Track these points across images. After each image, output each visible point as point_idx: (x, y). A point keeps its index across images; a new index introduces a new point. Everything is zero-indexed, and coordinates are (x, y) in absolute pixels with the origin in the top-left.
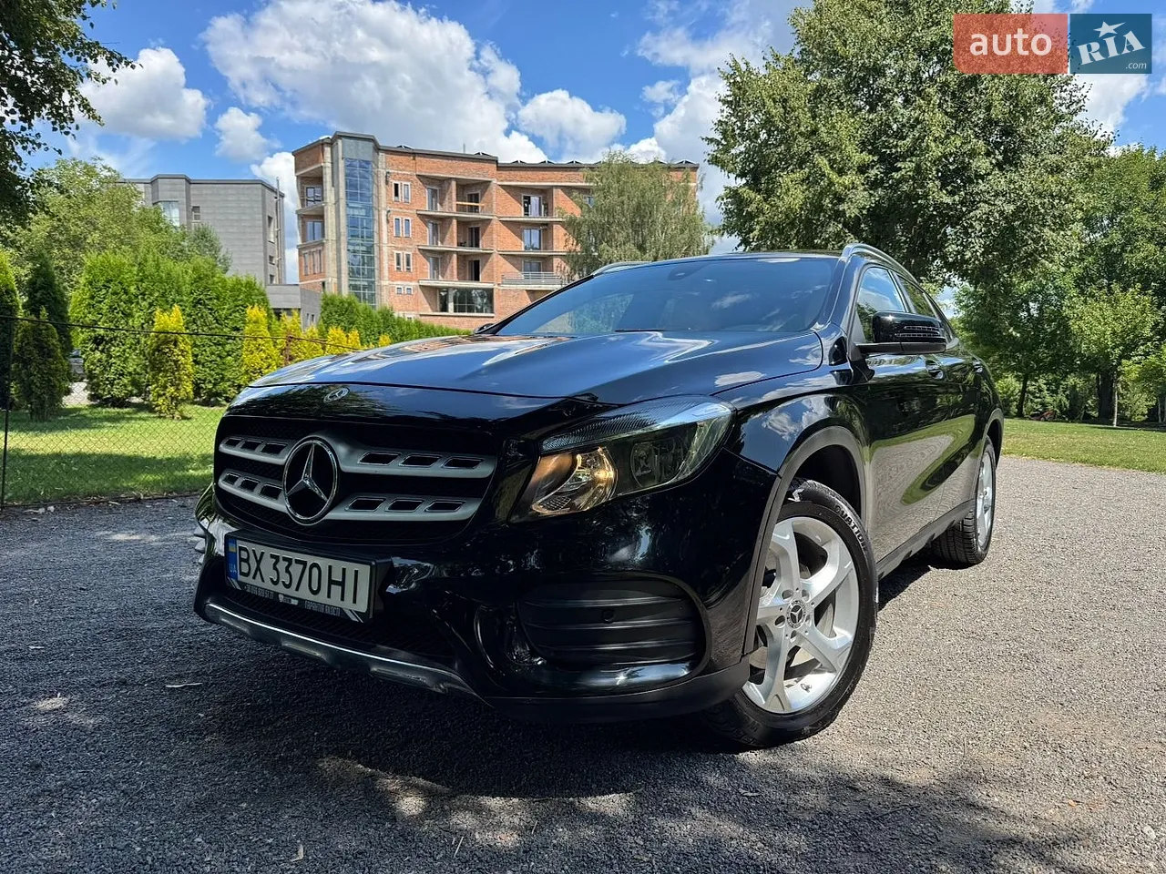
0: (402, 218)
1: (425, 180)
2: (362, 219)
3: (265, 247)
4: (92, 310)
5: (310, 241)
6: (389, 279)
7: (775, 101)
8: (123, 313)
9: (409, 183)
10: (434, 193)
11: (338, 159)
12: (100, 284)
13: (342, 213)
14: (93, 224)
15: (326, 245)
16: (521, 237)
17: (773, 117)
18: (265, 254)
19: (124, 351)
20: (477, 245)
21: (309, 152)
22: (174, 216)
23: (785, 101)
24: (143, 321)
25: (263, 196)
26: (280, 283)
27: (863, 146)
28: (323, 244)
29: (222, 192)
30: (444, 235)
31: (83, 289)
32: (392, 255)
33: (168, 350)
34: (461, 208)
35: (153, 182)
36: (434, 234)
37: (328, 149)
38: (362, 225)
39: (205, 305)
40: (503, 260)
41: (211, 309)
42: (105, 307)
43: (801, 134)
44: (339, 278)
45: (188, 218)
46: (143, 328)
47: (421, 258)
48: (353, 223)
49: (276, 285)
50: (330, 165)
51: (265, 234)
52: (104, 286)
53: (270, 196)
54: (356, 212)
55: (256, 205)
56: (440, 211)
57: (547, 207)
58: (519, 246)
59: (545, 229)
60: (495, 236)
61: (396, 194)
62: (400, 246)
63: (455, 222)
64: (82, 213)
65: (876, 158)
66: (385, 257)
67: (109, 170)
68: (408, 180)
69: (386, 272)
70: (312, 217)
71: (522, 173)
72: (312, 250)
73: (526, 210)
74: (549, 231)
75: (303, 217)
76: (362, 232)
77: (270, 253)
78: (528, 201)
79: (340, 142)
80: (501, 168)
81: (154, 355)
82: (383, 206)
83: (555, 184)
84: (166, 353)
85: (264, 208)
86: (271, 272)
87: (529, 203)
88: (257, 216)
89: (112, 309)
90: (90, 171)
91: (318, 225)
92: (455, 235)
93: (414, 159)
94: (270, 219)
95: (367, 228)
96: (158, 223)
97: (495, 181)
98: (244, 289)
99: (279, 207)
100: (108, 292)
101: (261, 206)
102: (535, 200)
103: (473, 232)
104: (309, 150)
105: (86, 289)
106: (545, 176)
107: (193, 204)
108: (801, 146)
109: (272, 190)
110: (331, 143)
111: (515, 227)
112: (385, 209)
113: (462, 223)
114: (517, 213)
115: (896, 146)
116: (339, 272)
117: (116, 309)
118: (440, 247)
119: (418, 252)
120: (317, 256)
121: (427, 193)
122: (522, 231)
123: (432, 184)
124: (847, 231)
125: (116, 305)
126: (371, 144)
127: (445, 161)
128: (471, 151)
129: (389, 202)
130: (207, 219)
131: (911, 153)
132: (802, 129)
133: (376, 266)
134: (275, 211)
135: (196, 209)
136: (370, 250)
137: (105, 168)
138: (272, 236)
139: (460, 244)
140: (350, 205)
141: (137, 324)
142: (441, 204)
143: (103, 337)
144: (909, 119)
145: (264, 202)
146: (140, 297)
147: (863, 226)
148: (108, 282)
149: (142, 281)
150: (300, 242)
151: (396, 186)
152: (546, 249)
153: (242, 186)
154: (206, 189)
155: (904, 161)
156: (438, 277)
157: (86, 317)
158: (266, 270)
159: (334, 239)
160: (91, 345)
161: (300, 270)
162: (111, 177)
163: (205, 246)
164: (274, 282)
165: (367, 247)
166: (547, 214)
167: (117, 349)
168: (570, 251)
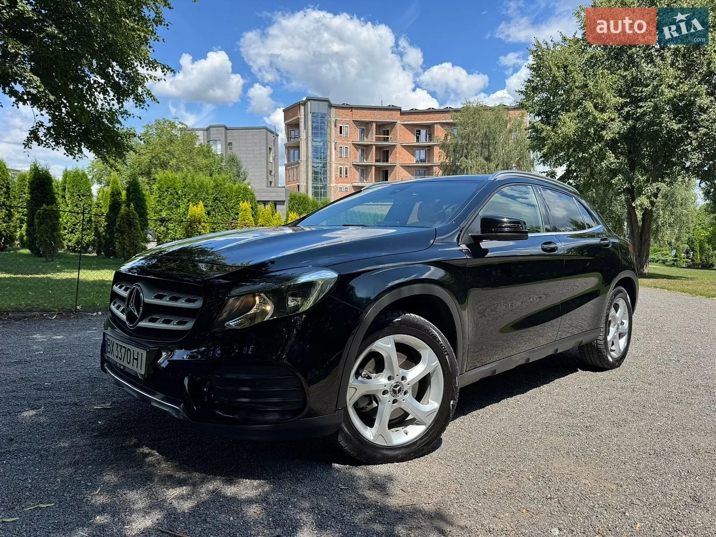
0: (344, 146)
1: (358, 123)
2: (321, 148)
3: (267, 165)
4: (160, 203)
5: (292, 161)
6: (335, 183)
7: (559, 68)
8: (175, 206)
9: (348, 126)
10: (363, 130)
11: (308, 113)
12: (164, 189)
13: (310, 145)
14: (173, 155)
15: (300, 164)
16: (414, 155)
17: (557, 77)
18: (267, 169)
19: (175, 226)
20: (387, 161)
21: (292, 109)
22: (218, 148)
23: (566, 67)
24: (184, 210)
25: (267, 136)
26: (275, 186)
27: (620, 93)
28: (299, 163)
29: (244, 134)
30: (368, 155)
31: (156, 192)
32: (337, 168)
33: (195, 226)
34: (378, 139)
35: (208, 129)
36: (361, 155)
37: (302, 108)
38: (321, 151)
39: (220, 201)
40: (402, 169)
41: (223, 203)
42: (166, 202)
43: (577, 87)
44: (307, 183)
45: (226, 149)
46: (184, 213)
47: (353, 169)
48: (316, 150)
49: (273, 187)
50: (303, 117)
51: (267, 158)
52: (166, 190)
53: (270, 135)
54: (318, 144)
55: (262, 141)
56: (366, 142)
57: (430, 136)
58: (412, 160)
59: (429, 149)
60: (398, 155)
61: (341, 133)
62: (342, 163)
63: (374, 147)
64: (167, 149)
65: (628, 100)
66: (333, 169)
67: (182, 124)
68: (347, 124)
69: (333, 178)
70: (293, 147)
71: (415, 116)
72: (293, 167)
73: (418, 138)
74: (431, 151)
75: (288, 148)
76: (321, 155)
77: (270, 169)
78: (419, 132)
79: (309, 103)
80: (403, 113)
81: (188, 228)
82: (333, 139)
83: (436, 122)
84: (195, 228)
85: (267, 143)
86: (270, 180)
87: (419, 134)
88: (263, 147)
89: (170, 203)
90: (173, 126)
91: (296, 152)
92: (374, 155)
93: (351, 111)
94: (270, 149)
95: (323, 153)
96: (208, 153)
97: (399, 122)
98: (242, 191)
99: (275, 142)
100: (168, 193)
101: (265, 142)
102: (423, 132)
103: (385, 153)
104: (292, 108)
105: (157, 192)
106: (430, 117)
107: (228, 142)
108: (578, 94)
109: (272, 132)
110: (304, 104)
111: (410, 149)
112: (334, 142)
113: (378, 148)
114: (412, 140)
115: (642, 92)
116: (307, 179)
117: (172, 203)
118: (365, 163)
119: (352, 166)
120: (295, 170)
121: (358, 131)
122: (415, 151)
123: (362, 125)
124: (608, 149)
125: (172, 201)
126: (327, 103)
127: (369, 111)
128: (386, 105)
129: (337, 137)
130: (236, 151)
131: (651, 96)
132: (577, 84)
133: (328, 175)
134: (273, 144)
135: (230, 144)
136: (325, 166)
137: (180, 123)
138: (271, 159)
139: (377, 161)
140: (315, 140)
141: (181, 211)
142: (367, 137)
143: (165, 218)
144: (652, 74)
145: (267, 139)
146: (183, 196)
147: (619, 144)
148: (168, 188)
149: (184, 187)
150: (286, 162)
151: (341, 127)
152: (429, 161)
153: (255, 130)
154: (236, 133)
155: (646, 101)
156: (363, 181)
157: (156, 207)
158: (267, 179)
159: (305, 160)
160: (159, 223)
161: (286, 179)
162: (183, 128)
163: (234, 165)
164: (272, 186)
165: (324, 164)
166: (430, 140)
167: (172, 225)
168: (442, 163)
